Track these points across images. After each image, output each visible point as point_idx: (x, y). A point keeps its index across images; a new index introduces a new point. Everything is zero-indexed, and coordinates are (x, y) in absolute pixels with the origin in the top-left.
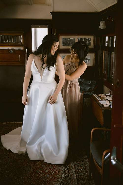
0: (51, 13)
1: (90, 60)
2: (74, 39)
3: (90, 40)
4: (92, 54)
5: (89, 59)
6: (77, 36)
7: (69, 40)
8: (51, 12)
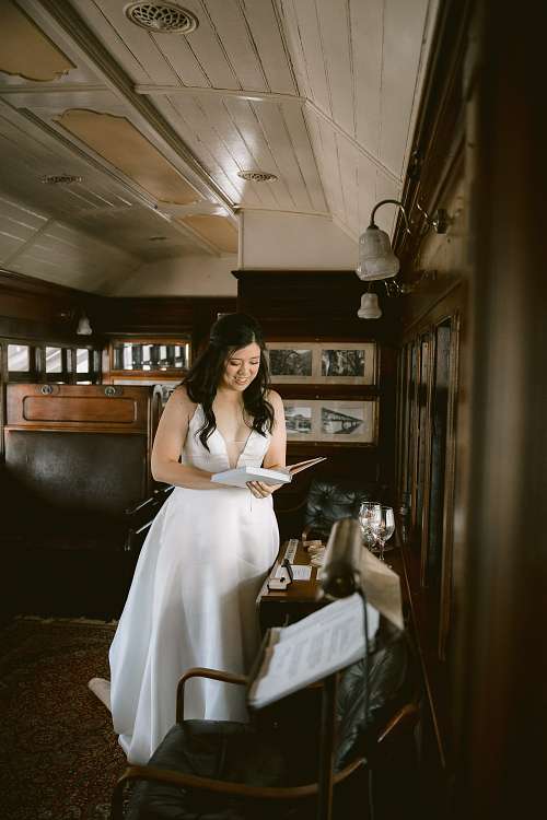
0: (233, 272)
1: (362, 425)
2: (310, 355)
3: (363, 358)
4: (370, 403)
5: (358, 418)
6: (317, 345)
7: (292, 356)
8: (237, 269)
